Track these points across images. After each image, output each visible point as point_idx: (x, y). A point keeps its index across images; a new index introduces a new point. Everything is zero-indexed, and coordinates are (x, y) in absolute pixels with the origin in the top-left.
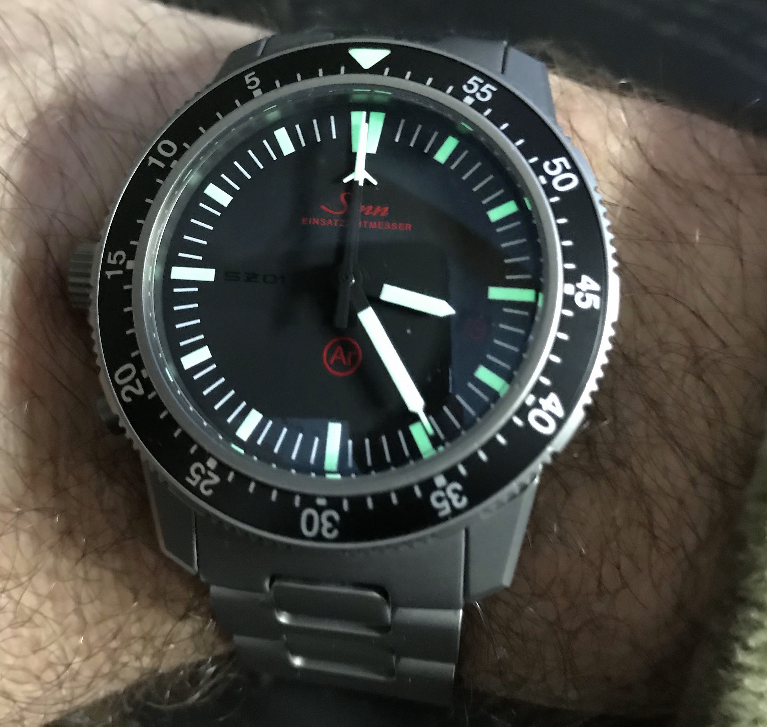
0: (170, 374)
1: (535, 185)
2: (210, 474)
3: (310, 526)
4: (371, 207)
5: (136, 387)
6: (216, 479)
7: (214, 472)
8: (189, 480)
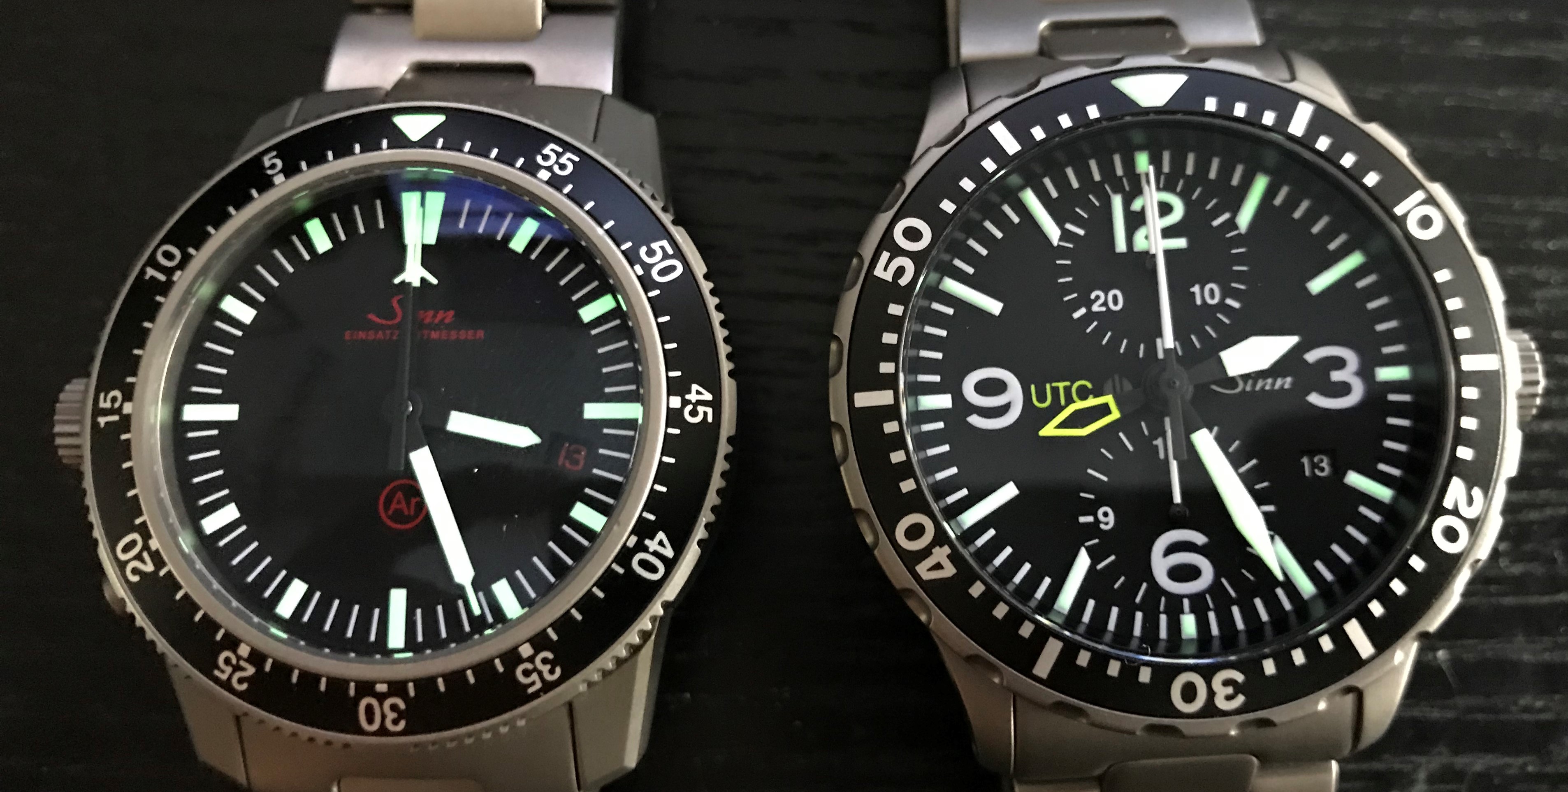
0: (186, 542)
1: (629, 277)
2: (243, 663)
3: (370, 720)
4: (431, 313)
5: (143, 561)
6: (251, 670)
7: (247, 660)
8: (217, 673)
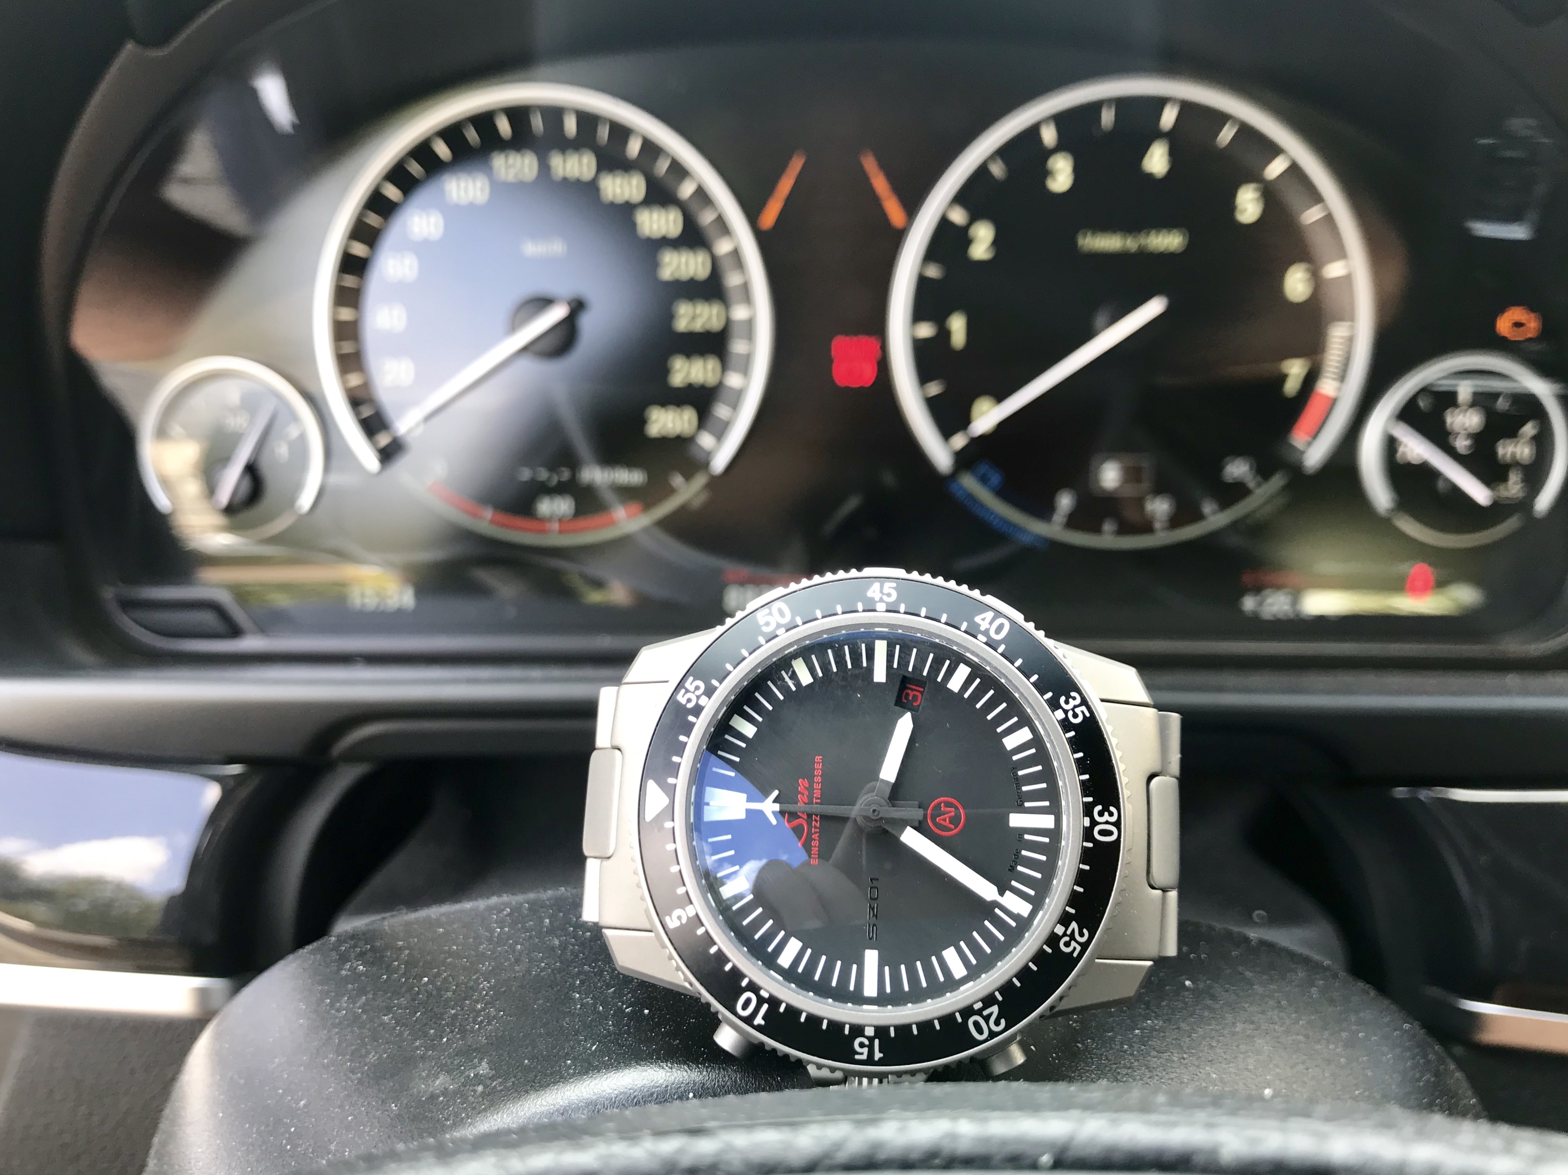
0: (972, 985)
2: (1069, 932)
3: (1110, 833)
4: (800, 796)
5: (990, 1015)
7: (1067, 928)
